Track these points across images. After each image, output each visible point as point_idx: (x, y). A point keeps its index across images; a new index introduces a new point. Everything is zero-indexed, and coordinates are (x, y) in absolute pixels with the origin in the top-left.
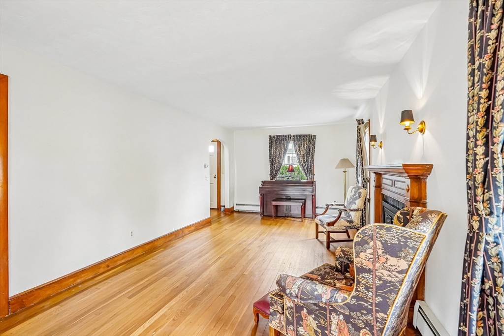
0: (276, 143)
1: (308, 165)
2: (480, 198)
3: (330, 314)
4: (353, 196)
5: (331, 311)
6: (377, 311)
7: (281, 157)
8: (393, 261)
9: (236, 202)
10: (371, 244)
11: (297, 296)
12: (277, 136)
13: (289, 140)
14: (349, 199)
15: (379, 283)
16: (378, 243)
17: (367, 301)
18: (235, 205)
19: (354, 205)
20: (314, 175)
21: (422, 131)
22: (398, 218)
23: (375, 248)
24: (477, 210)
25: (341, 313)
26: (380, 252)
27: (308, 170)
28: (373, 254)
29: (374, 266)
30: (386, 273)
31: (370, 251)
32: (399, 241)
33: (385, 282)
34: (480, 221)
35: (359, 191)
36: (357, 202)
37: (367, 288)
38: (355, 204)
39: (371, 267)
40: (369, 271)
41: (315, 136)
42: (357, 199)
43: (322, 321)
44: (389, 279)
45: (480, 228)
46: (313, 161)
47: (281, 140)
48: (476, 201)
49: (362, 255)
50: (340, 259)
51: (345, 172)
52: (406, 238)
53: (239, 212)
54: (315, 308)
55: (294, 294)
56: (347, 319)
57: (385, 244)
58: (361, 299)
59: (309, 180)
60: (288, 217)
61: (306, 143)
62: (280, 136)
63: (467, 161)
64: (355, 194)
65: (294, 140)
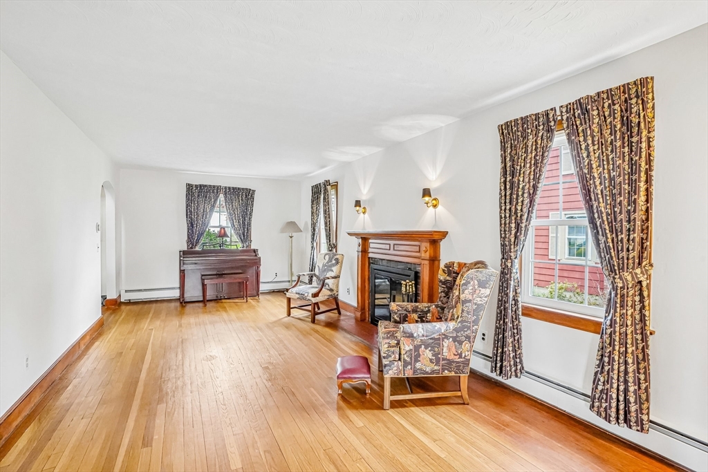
0: (199, 196)
1: (244, 229)
2: (512, 250)
3: (443, 341)
4: (328, 262)
5: (443, 339)
6: (473, 326)
7: (206, 216)
8: (483, 291)
9: (124, 287)
10: (472, 283)
11: (423, 336)
12: (201, 186)
13: (217, 193)
14: (321, 266)
15: (475, 307)
16: (476, 281)
17: (467, 322)
18: (123, 293)
19: (330, 272)
20: (251, 241)
21: (435, 206)
22: (444, 270)
23: (474, 285)
24: (511, 256)
25: (451, 337)
26: (476, 287)
27: (244, 236)
28: (472, 289)
29: (473, 297)
30: (479, 299)
31: (471, 288)
32: (486, 278)
33: (478, 305)
34: (512, 262)
35: (336, 257)
36: (334, 269)
37: (468, 313)
38: (332, 271)
39: (471, 298)
40: (470, 301)
41: (254, 191)
42: (333, 265)
43: (436, 349)
44: (480, 302)
45: (511, 266)
46: (249, 224)
47: (207, 192)
48: (511, 252)
49: (466, 292)
50: (399, 312)
51: (291, 237)
52: (490, 276)
53: (129, 303)
54: (431, 341)
55: (421, 335)
56: (455, 339)
57: (479, 281)
58: (465, 321)
59: (245, 248)
60: (220, 299)
61: (242, 198)
62: (206, 186)
63: (501, 231)
64: (330, 260)
65: (226, 194)
